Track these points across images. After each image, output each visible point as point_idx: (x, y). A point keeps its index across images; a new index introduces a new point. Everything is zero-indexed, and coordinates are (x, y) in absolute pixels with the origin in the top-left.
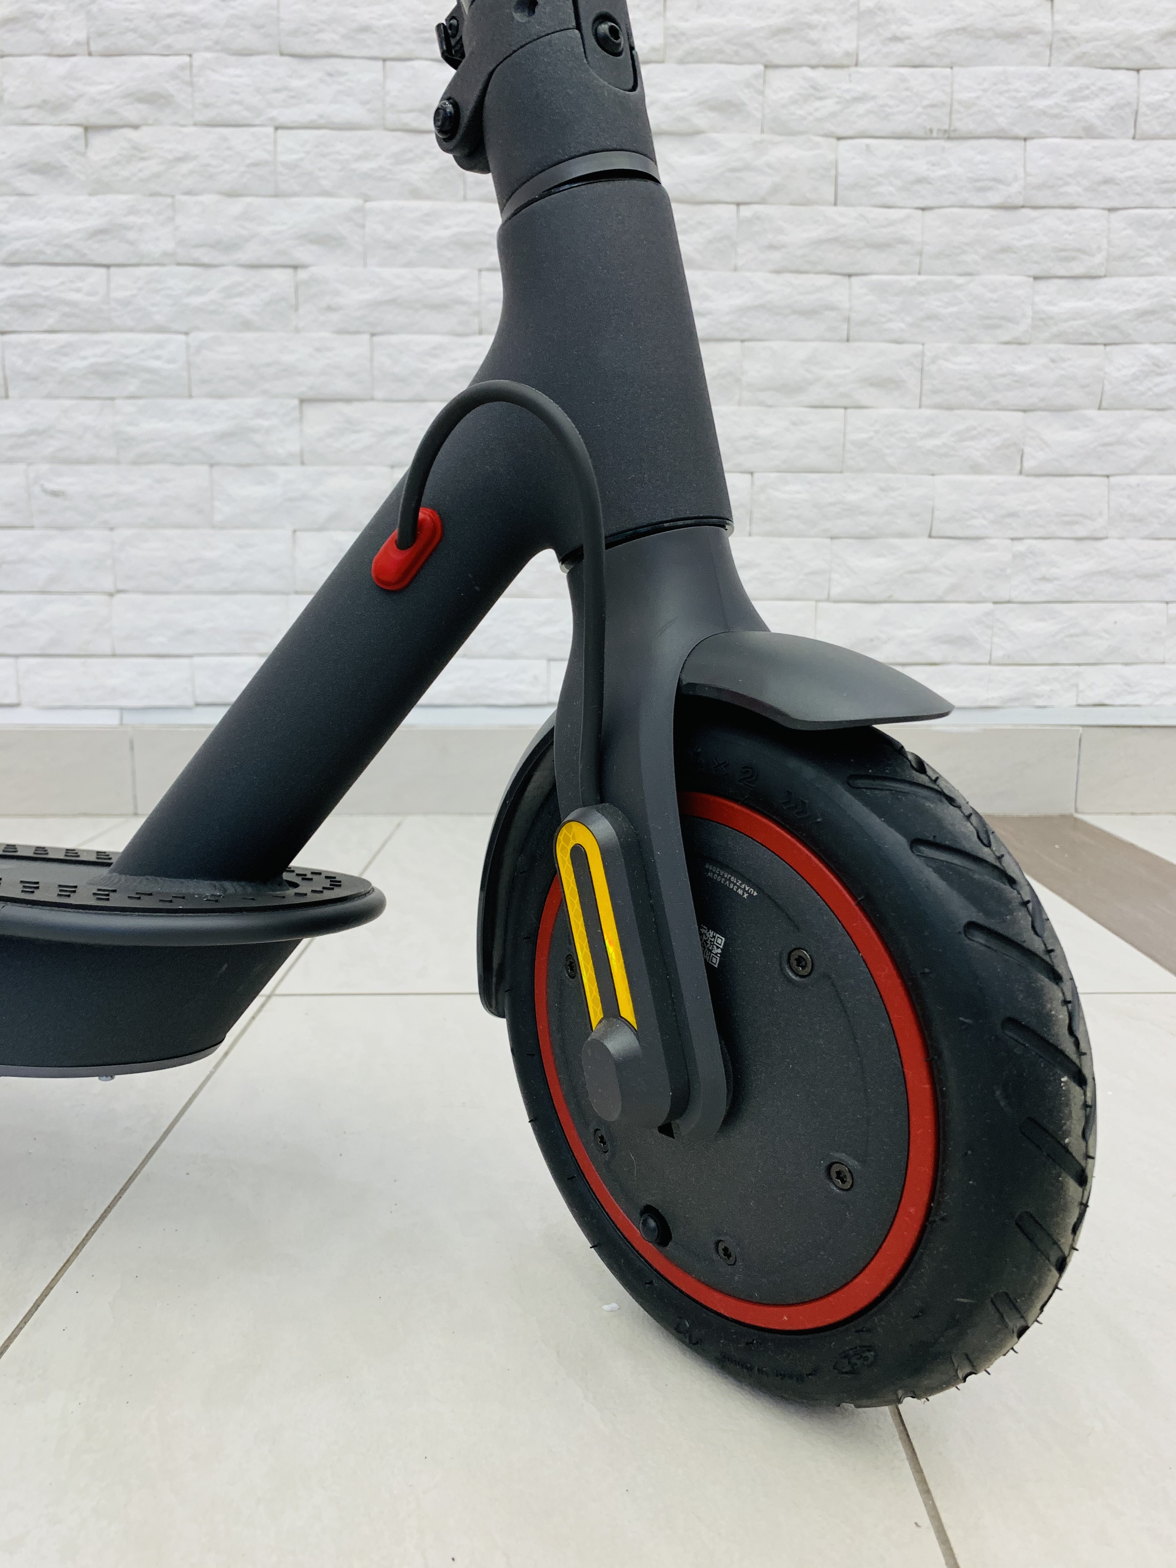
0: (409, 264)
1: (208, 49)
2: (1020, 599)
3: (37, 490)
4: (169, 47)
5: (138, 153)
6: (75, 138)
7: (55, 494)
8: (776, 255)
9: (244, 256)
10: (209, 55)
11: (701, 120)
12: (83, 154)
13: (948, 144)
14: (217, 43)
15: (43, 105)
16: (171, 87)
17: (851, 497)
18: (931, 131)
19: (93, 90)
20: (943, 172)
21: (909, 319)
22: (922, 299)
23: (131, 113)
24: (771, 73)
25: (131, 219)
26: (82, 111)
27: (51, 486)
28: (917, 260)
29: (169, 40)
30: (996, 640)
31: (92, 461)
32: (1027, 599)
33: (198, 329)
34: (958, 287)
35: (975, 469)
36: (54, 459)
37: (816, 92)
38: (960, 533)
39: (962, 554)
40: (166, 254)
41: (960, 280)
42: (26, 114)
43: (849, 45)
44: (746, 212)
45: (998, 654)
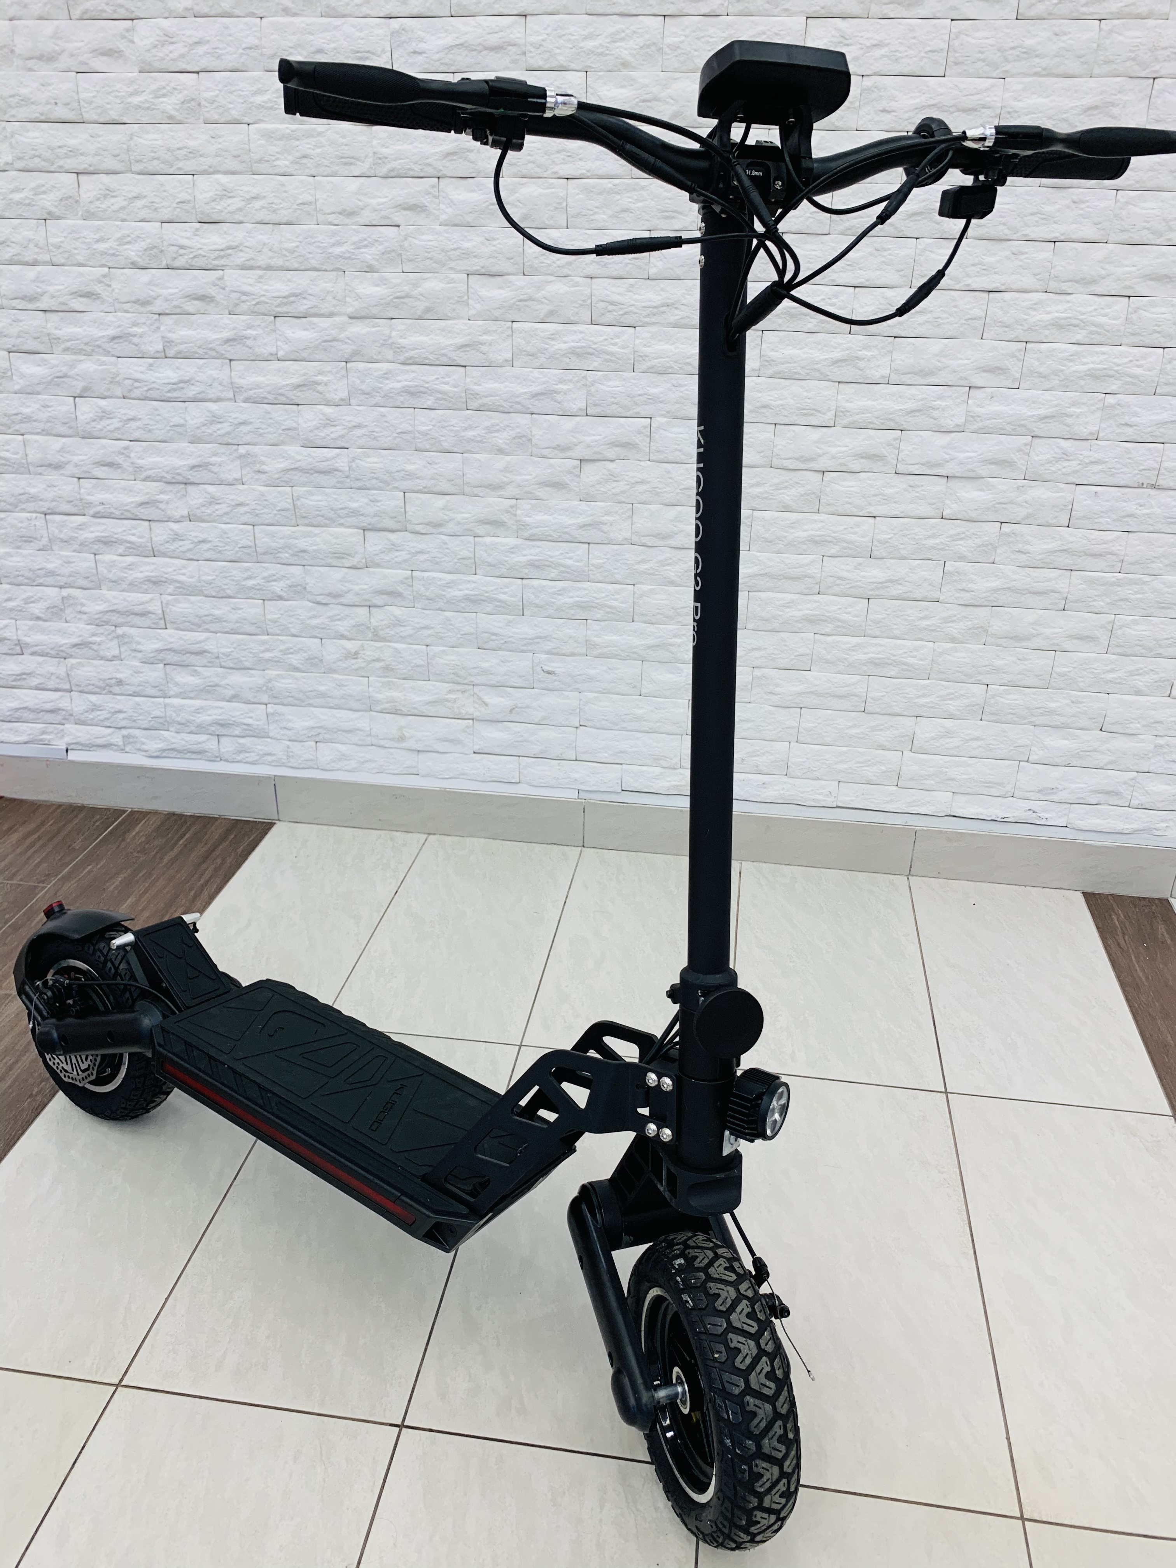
0: (778, 552)
1: (663, 415)
2: (1155, 771)
3: (538, 669)
4: (638, 413)
5: (613, 477)
6: (575, 467)
7: (549, 673)
8: (1023, 558)
9: (673, 543)
10: (663, 420)
11: (983, 471)
12: (579, 476)
13: (1153, 492)
14: (668, 412)
15: (557, 447)
16: (637, 439)
17: (1052, 705)
18: (1143, 484)
19: (588, 439)
20: (1147, 511)
21: (1108, 600)
22: (1119, 589)
23: (610, 453)
24: (1036, 441)
25: (606, 518)
26: (580, 452)
27: (546, 668)
28: (1120, 564)
29: (638, 409)
30: (1135, 794)
31: (572, 655)
32: (1160, 771)
33: (641, 583)
34: (1145, 583)
35: (1138, 693)
36: (549, 653)
37: (1066, 456)
38: (1121, 731)
39: (1120, 743)
40: (626, 539)
41: (1147, 579)
42: (545, 452)
43: (1093, 428)
44: (1006, 528)
45: (1135, 803)
